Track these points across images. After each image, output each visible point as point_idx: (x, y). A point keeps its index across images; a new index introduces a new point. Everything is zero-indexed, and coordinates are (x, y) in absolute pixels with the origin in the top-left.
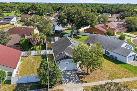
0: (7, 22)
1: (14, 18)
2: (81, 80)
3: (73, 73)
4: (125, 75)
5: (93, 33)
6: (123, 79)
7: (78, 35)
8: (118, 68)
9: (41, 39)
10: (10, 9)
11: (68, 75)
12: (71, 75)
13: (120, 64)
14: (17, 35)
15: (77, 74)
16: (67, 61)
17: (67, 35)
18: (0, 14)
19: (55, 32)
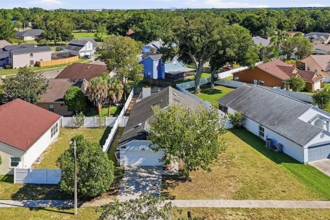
1: (87, 44)
2: (165, 191)
3: (154, 174)
4: (283, 191)
5: (255, 81)
6: (272, 201)
7: (216, 85)
8: (277, 172)
9: (111, 92)
10: (93, 24)
11: (140, 177)
12: (148, 177)
13: (287, 164)
15: (163, 176)
16: (144, 145)
17: (188, 85)
18: (66, 36)
19: (163, 76)
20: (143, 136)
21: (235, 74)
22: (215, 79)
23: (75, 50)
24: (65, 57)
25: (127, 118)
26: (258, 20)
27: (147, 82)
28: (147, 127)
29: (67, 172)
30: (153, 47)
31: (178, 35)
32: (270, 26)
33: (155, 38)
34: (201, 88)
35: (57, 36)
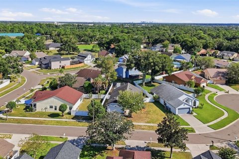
0: (81, 61)
1: (88, 56)
5: (173, 81)
7: (154, 82)
9: (103, 84)
10: (89, 39)
14: (83, 78)
16: (116, 105)
17: (140, 82)
18: (75, 49)
19: (128, 77)
20: (116, 101)
21: (164, 77)
22: (153, 79)
23: (82, 59)
24: (77, 64)
25: (110, 96)
26: (190, 42)
27: (120, 79)
28: (117, 99)
29: (90, 111)
30: (125, 58)
31: (134, 58)
32: (198, 47)
33: (126, 53)
34: (145, 83)
35: (70, 49)
